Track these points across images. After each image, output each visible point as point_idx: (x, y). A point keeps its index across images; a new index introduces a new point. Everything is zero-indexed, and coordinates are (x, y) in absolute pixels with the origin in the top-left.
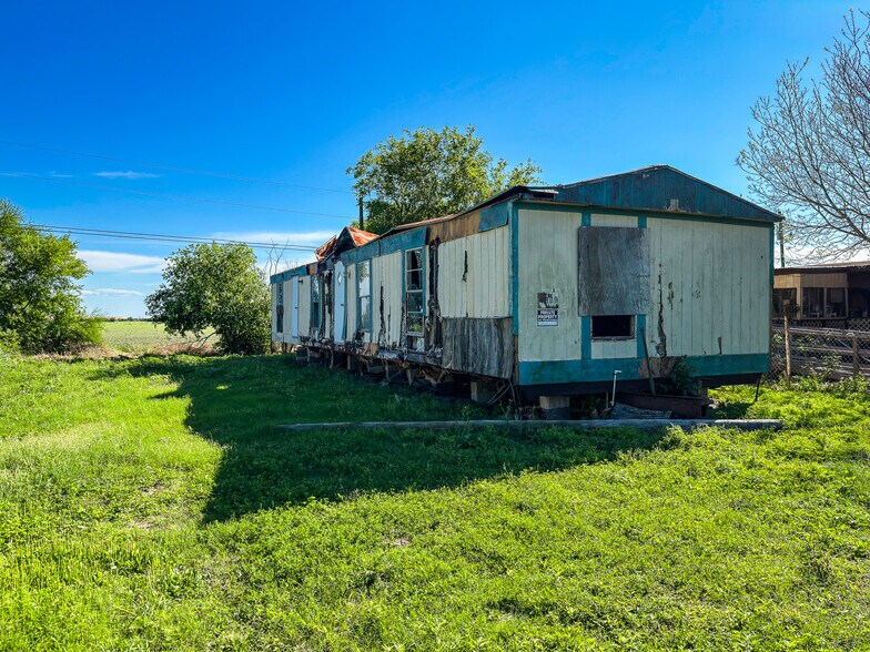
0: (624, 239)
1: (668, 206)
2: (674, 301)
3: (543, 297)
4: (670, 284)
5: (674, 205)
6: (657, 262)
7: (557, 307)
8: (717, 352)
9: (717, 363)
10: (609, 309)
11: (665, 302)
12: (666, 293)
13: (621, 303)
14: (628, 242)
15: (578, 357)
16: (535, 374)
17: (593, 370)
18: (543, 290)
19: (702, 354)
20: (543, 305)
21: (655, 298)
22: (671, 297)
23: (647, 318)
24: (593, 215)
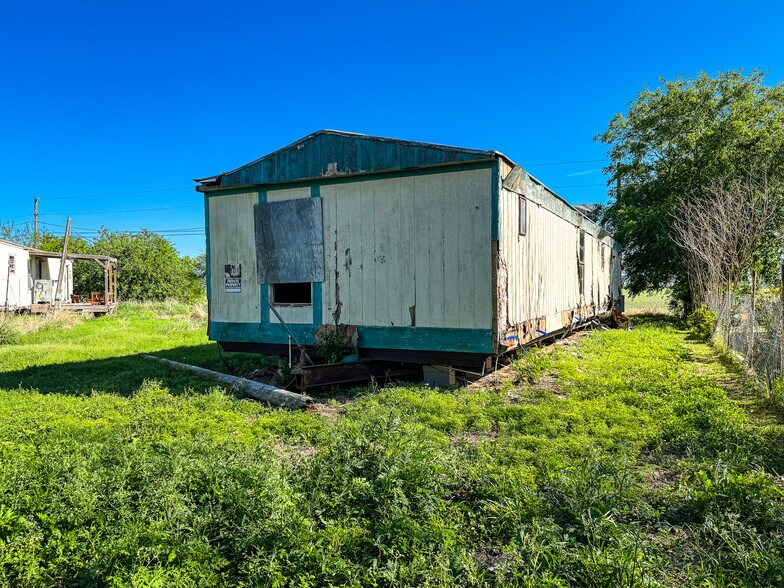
0: (295, 210)
1: (325, 170)
2: (352, 267)
3: (228, 269)
4: (347, 251)
5: (332, 169)
6: (333, 229)
7: (240, 276)
8: (407, 323)
9: (408, 336)
10: (285, 277)
11: (342, 270)
12: (342, 259)
13: (296, 271)
14: (298, 212)
15: (258, 321)
16: (222, 332)
17: (269, 333)
18: (230, 262)
19: (387, 324)
20: (228, 275)
21: (331, 264)
22: (349, 262)
23: (324, 286)
24: (268, 193)
